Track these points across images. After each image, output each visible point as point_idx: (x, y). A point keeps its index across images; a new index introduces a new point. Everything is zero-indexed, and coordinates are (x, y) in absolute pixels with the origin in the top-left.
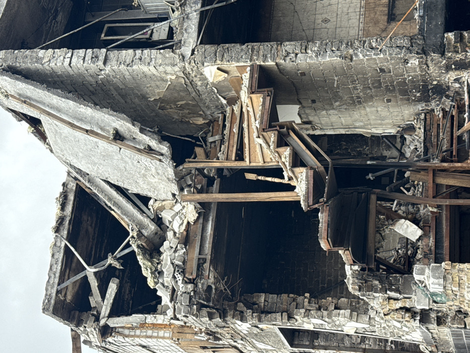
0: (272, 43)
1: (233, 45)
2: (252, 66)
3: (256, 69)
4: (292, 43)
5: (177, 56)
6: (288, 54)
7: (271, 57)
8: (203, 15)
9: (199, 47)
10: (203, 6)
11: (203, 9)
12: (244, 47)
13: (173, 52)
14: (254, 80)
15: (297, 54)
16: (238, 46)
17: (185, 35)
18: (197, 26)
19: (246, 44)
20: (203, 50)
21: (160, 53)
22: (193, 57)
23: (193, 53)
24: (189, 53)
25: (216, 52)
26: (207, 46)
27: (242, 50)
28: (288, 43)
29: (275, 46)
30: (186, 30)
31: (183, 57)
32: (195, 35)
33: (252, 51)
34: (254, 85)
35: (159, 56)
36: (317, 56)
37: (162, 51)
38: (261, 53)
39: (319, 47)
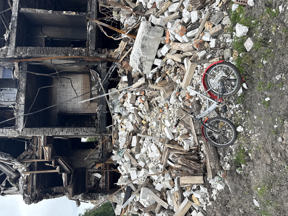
0: (51, 128)
1: (37, 128)
2: (44, 136)
3: (45, 137)
4: (58, 128)
5: (16, 132)
6: (56, 132)
7: (50, 133)
8: (25, 117)
9: (24, 129)
10: (25, 114)
11: (25, 115)
12: (41, 129)
13: (14, 130)
14: (45, 141)
15: (59, 132)
16: (39, 129)
17: (19, 124)
18: (23, 120)
19: (42, 128)
20: (26, 130)
21: (10, 130)
22: (22, 132)
23: (22, 131)
24: (21, 131)
25: (31, 131)
26: (27, 129)
27: (40, 130)
28: (56, 128)
29: (52, 129)
30: (19, 121)
31: (19, 132)
32: (23, 124)
33: (44, 131)
34: (45, 143)
35: (9, 132)
36: (66, 133)
37: (10, 129)
38: (47, 131)
39: (67, 130)
